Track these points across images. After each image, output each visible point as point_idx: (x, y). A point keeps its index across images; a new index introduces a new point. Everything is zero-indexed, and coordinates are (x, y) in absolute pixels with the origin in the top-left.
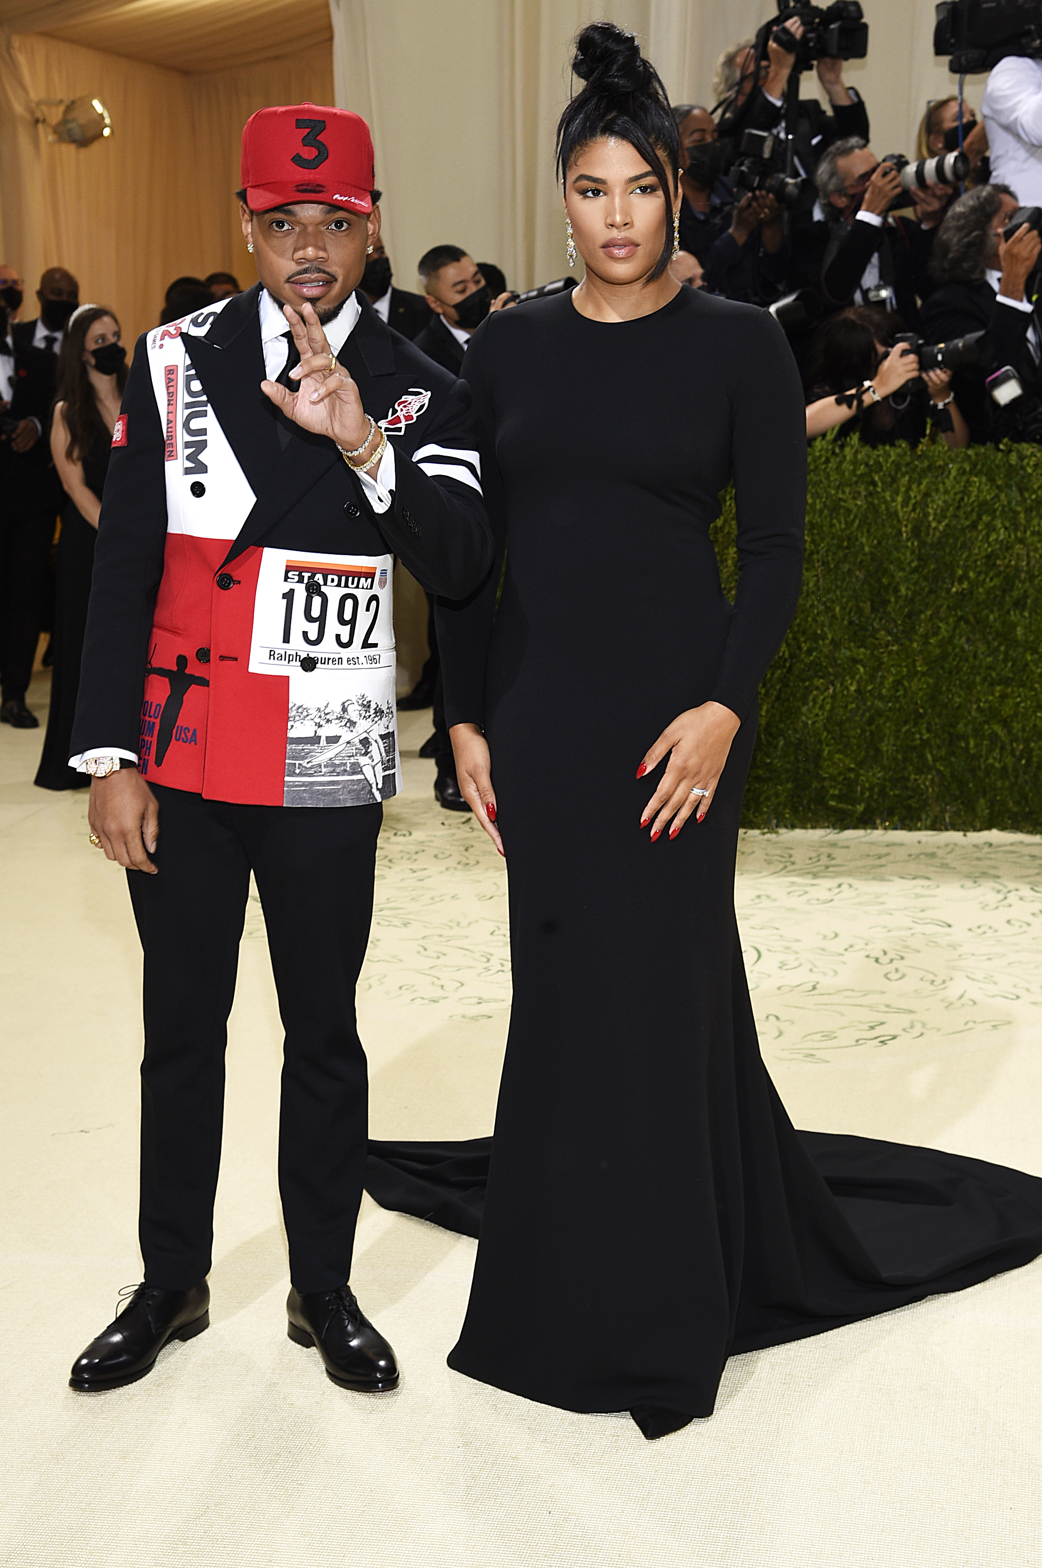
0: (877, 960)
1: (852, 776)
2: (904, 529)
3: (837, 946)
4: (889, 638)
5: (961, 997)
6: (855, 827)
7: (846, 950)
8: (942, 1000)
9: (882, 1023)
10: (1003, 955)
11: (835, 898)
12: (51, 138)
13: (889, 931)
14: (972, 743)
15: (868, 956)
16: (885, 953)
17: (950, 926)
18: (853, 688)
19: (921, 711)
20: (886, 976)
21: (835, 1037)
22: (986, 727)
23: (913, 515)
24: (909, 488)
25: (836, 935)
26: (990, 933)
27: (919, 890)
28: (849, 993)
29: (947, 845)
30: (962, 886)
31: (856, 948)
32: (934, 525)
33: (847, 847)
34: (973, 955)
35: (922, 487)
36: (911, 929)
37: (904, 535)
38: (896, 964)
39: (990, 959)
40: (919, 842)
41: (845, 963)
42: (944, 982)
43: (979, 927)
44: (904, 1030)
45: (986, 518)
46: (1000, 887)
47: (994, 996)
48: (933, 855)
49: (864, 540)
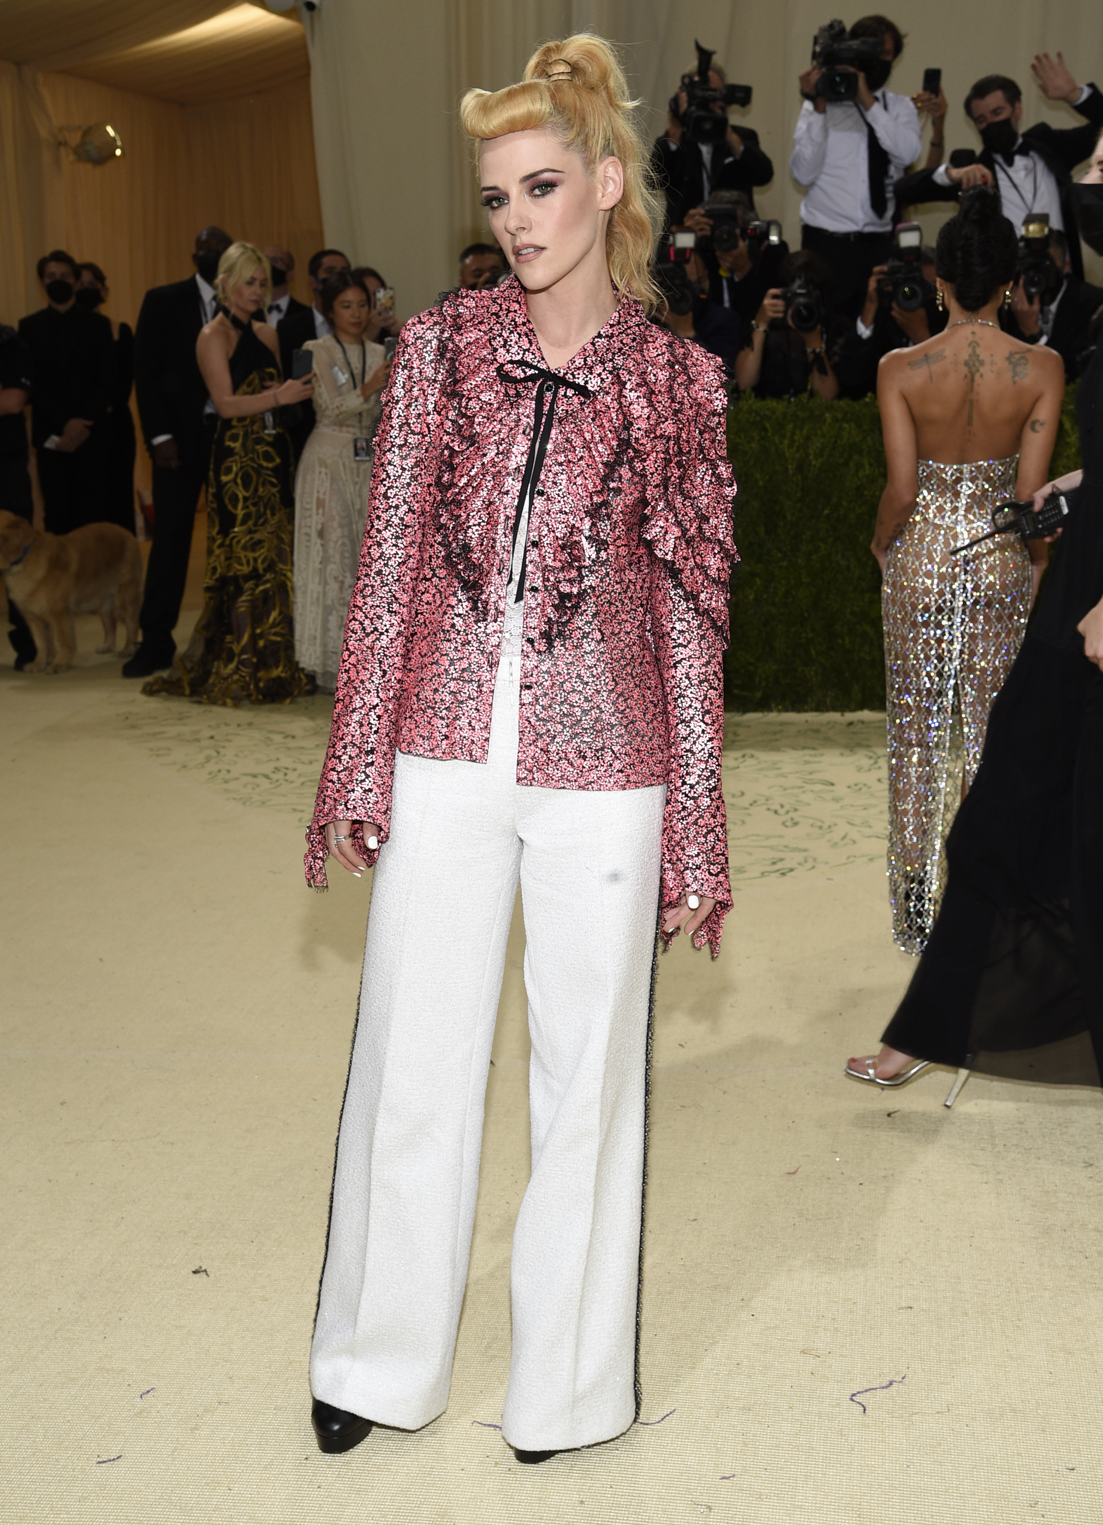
0: (776, 812)
1: (752, 668)
2: (790, 466)
3: (744, 802)
4: (779, 555)
5: (844, 838)
6: (755, 710)
7: (751, 805)
8: (829, 841)
9: (782, 860)
10: (877, 806)
11: (741, 765)
12: (72, 158)
13: (785, 790)
14: (847, 640)
15: (768, 809)
16: (782, 806)
17: (832, 784)
18: (751, 597)
19: (806, 615)
20: (784, 824)
21: (745, 872)
22: (858, 627)
23: (797, 455)
24: (793, 434)
25: (743, 794)
26: (865, 789)
27: (807, 758)
28: (755, 838)
29: (828, 723)
30: (842, 754)
31: (759, 803)
32: (813, 463)
33: (749, 726)
34: (852, 806)
35: (805, 432)
36: (802, 787)
37: (791, 472)
38: (792, 814)
39: (865, 809)
40: (807, 721)
41: (749, 815)
42: (830, 827)
43: (856, 785)
44: (800, 864)
45: (856, 457)
46: (871, 754)
47: (869, 837)
48: (817, 731)
49: (758, 476)
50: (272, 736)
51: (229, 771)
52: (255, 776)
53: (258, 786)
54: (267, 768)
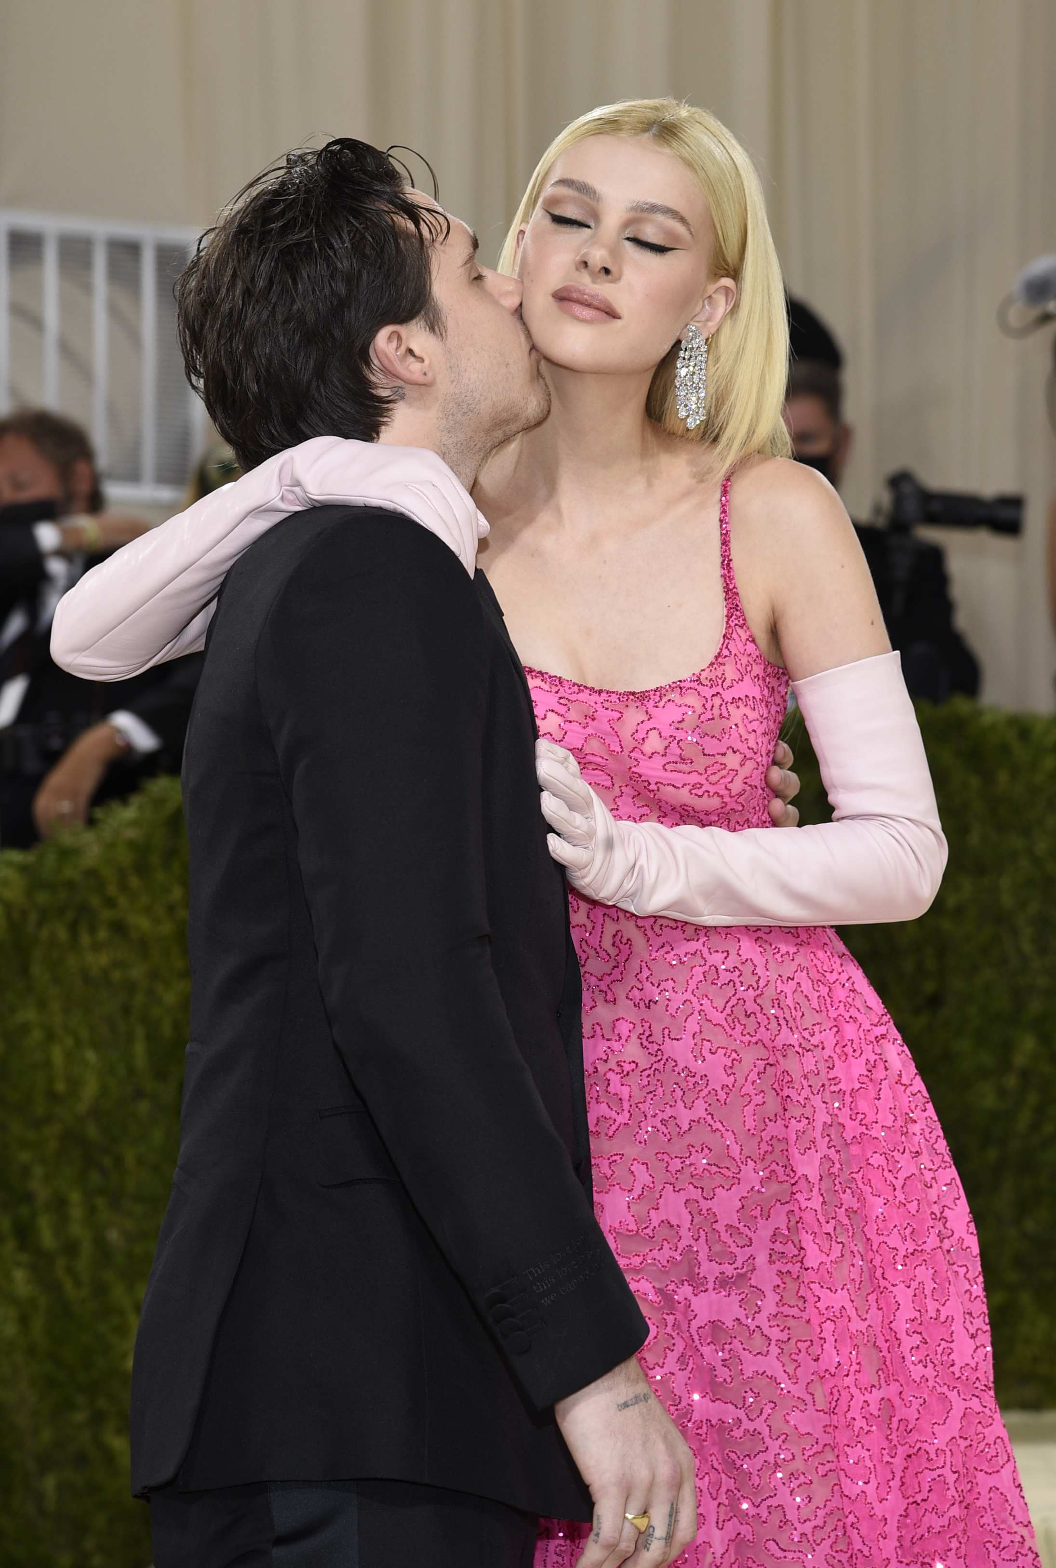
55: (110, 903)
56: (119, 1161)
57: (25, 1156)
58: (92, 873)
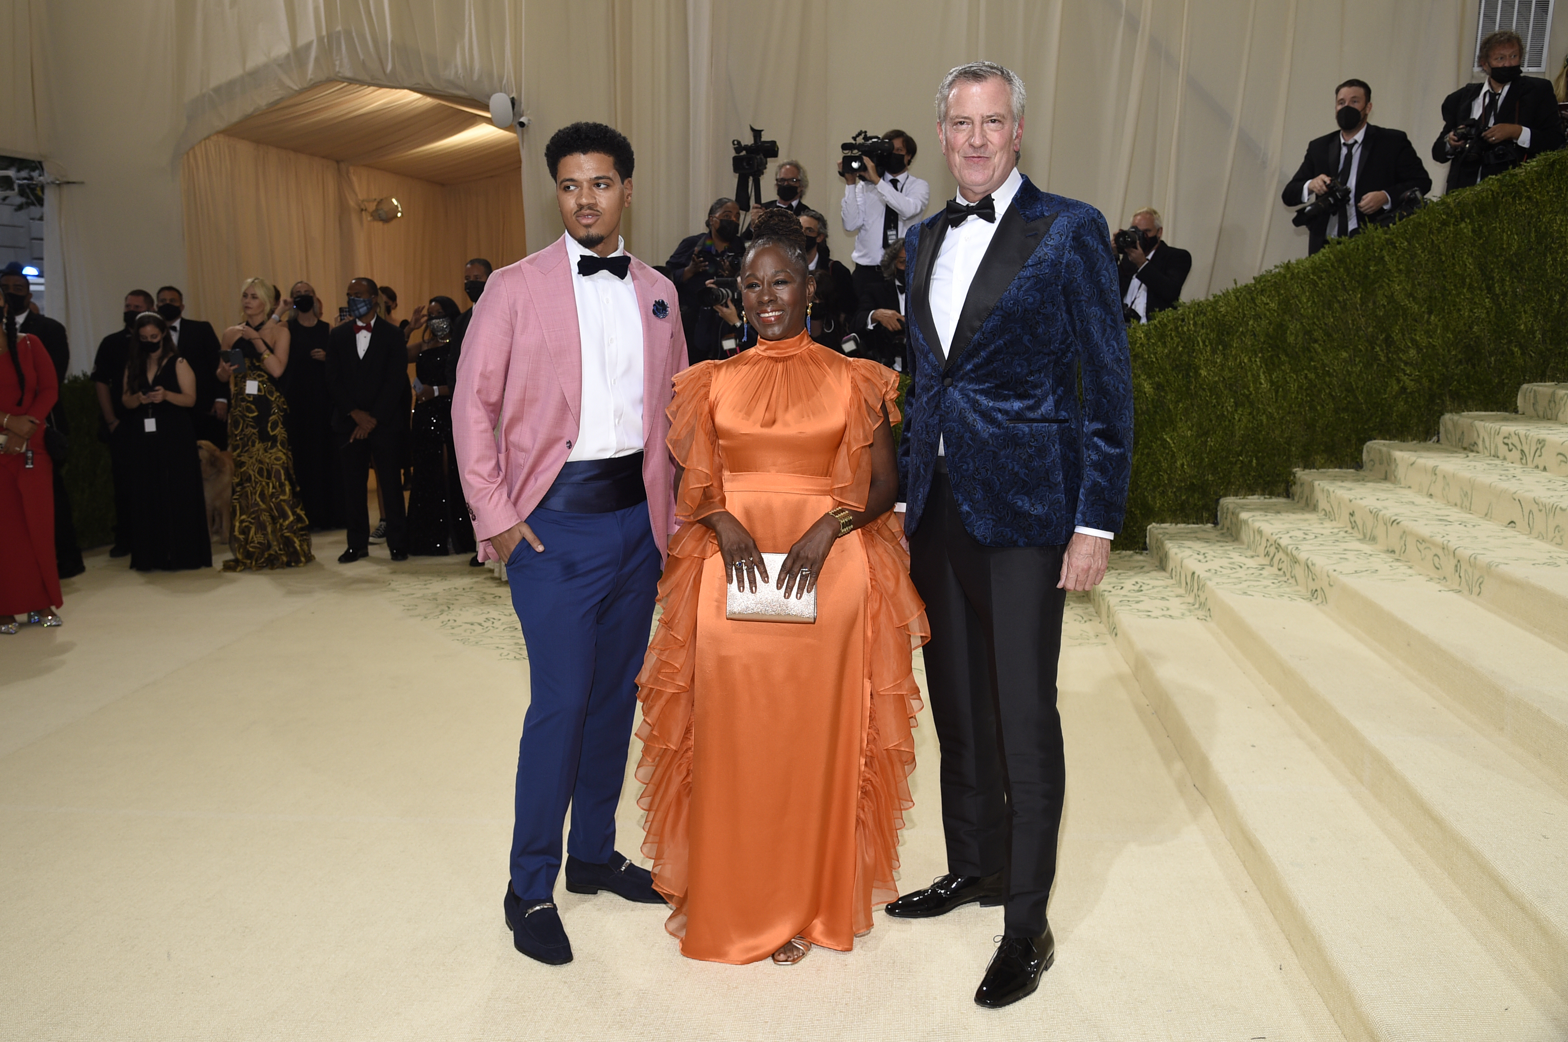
12: (369, 218)
50: (486, 596)
51: (455, 621)
52: (472, 624)
53: (474, 631)
54: (481, 619)
55: (1527, 190)
56: (1523, 268)
57: (1492, 266)
58: (1522, 181)
